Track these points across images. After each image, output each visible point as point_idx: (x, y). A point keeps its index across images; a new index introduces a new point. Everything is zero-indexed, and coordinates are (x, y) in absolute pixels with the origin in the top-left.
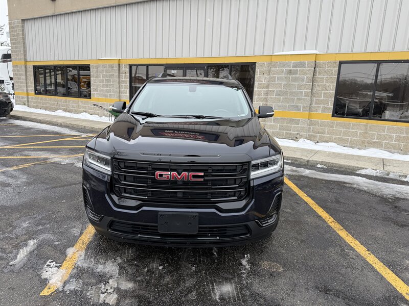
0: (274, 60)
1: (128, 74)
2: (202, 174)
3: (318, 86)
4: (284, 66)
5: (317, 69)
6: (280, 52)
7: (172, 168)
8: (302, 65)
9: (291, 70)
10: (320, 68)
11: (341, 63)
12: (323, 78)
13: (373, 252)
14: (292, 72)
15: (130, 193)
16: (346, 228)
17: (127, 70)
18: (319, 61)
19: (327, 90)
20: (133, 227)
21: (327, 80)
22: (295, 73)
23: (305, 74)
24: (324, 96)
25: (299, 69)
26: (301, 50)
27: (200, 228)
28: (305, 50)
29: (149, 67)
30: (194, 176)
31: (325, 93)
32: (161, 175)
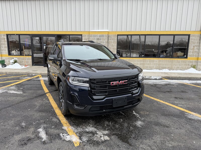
0: (91, 33)
1: (6, 40)
2: (127, 81)
3: (110, 45)
4: (95, 36)
5: (109, 38)
6: (92, 30)
7: (116, 80)
8: (103, 36)
9: (98, 38)
10: (110, 37)
11: (118, 35)
12: (111, 42)
13: (166, 101)
14: (99, 39)
15: (99, 93)
16: (151, 96)
17: (5, 37)
18: (110, 35)
19: (113, 47)
20: (100, 108)
21: (113, 43)
22: (100, 40)
23: (105, 40)
24: (113, 49)
25: (102, 38)
26: (102, 30)
27: (127, 102)
28: (103, 29)
29: (20, 36)
30: (125, 82)
31: (113, 48)
32: (113, 84)
